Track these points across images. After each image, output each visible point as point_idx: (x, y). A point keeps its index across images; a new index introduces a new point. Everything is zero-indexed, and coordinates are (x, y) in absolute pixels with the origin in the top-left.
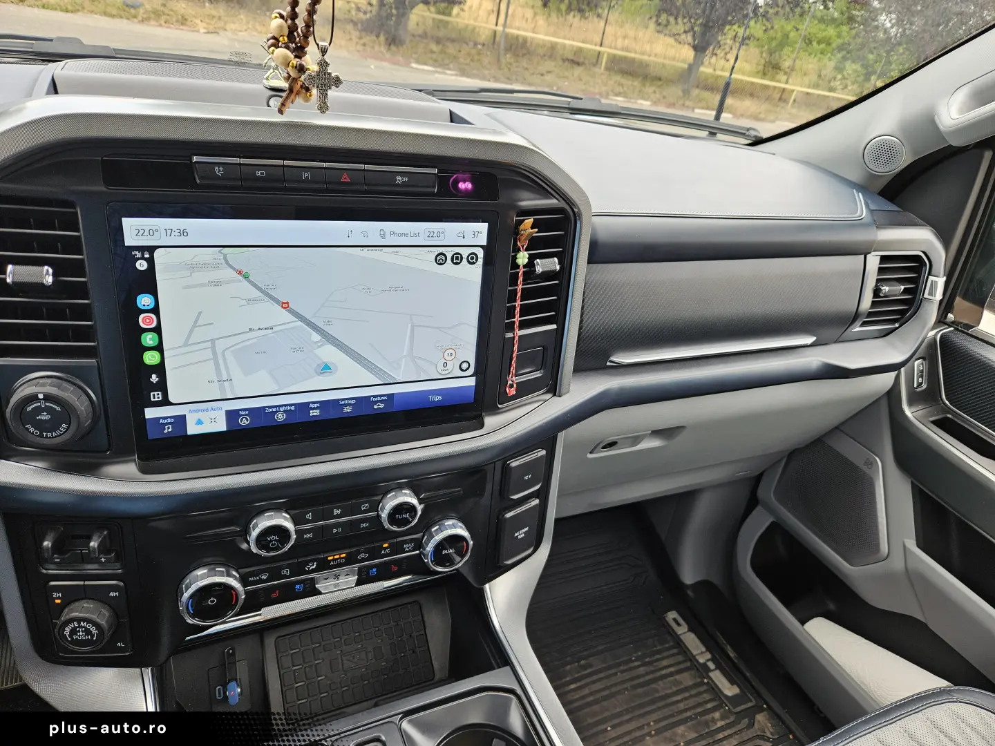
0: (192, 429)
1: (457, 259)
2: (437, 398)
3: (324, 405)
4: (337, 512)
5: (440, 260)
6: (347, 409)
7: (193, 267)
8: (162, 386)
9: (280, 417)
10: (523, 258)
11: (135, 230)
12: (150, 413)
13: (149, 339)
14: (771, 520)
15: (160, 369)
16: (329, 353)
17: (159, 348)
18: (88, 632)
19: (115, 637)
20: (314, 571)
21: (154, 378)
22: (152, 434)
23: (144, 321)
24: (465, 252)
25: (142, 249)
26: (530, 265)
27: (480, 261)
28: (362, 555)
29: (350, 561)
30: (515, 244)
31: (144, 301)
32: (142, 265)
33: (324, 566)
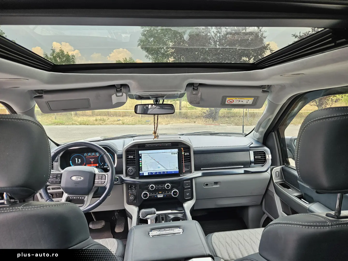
0: (144, 175)
1: (174, 154)
2: (174, 172)
3: (159, 172)
4: (160, 186)
5: (172, 154)
6: (162, 173)
7: (145, 156)
8: (141, 169)
9: (154, 174)
10: (183, 153)
11: (140, 152)
12: (140, 172)
13: (141, 164)
14: (267, 216)
15: (141, 167)
16: (159, 166)
17: (141, 165)
18: (132, 198)
19: (134, 200)
20: (157, 194)
21: (141, 168)
22: (140, 175)
23: (140, 162)
24: (175, 153)
25: (140, 154)
26: (184, 154)
27: (177, 154)
28: (163, 193)
29: (162, 193)
30: (182, 151)
31: (140, 159)
32: (140, 156)
33: (159, 194)
